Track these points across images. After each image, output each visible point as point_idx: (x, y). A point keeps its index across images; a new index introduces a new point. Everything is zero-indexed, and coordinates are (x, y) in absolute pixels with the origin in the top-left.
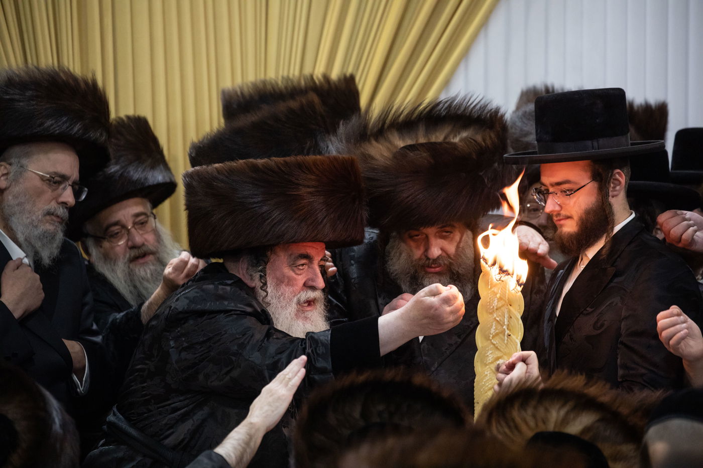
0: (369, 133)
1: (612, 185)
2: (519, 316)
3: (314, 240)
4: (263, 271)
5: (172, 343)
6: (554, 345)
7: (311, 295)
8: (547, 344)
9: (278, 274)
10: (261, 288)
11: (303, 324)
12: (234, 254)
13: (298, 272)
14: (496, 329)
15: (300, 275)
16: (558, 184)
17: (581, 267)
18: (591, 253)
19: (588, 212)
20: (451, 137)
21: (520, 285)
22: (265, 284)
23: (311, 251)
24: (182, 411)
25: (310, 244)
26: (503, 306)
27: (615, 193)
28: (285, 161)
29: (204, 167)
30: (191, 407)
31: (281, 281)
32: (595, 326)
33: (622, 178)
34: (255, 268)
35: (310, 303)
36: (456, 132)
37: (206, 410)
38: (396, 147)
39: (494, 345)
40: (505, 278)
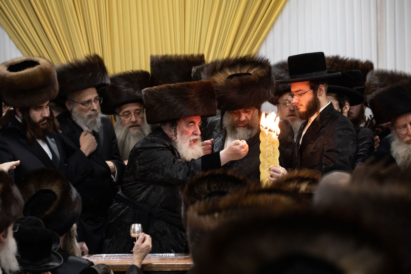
0: (217, 69)
1: (319, 91)
2: (277, 148)
3: (195, 115)
4: (175, 129)
5: (137, 162)
6: (299, 156)
7: (195, 137)
8: (296, 156)
9: (182, 129)
10: (175, 135)
11: (192, 150)
12: (164, 122)
13: (189, 128)
14: (268, 154)
15: (191, 129)
16: (297, 91)
17: (309, 124)
18: (313, 119)
19: (310, 103)
20: (250, 70)
21: (277, 135)
22: (176, 134)
23: (195, 120)
24: (142, 187)
25: (194, 117)
26: (270, 144)
27: (320, 94)
28: (182, 84)
29: (150, 88)
30: (145, 186)
31: (183, 133)
32: (314, 148)
33: (323, 87)
34: (172, 128)
35: (195, 141)
36: (252, 68)
37: (152, 186)
38: (228, 75)
39: (268, 160)
40: (271, 133)
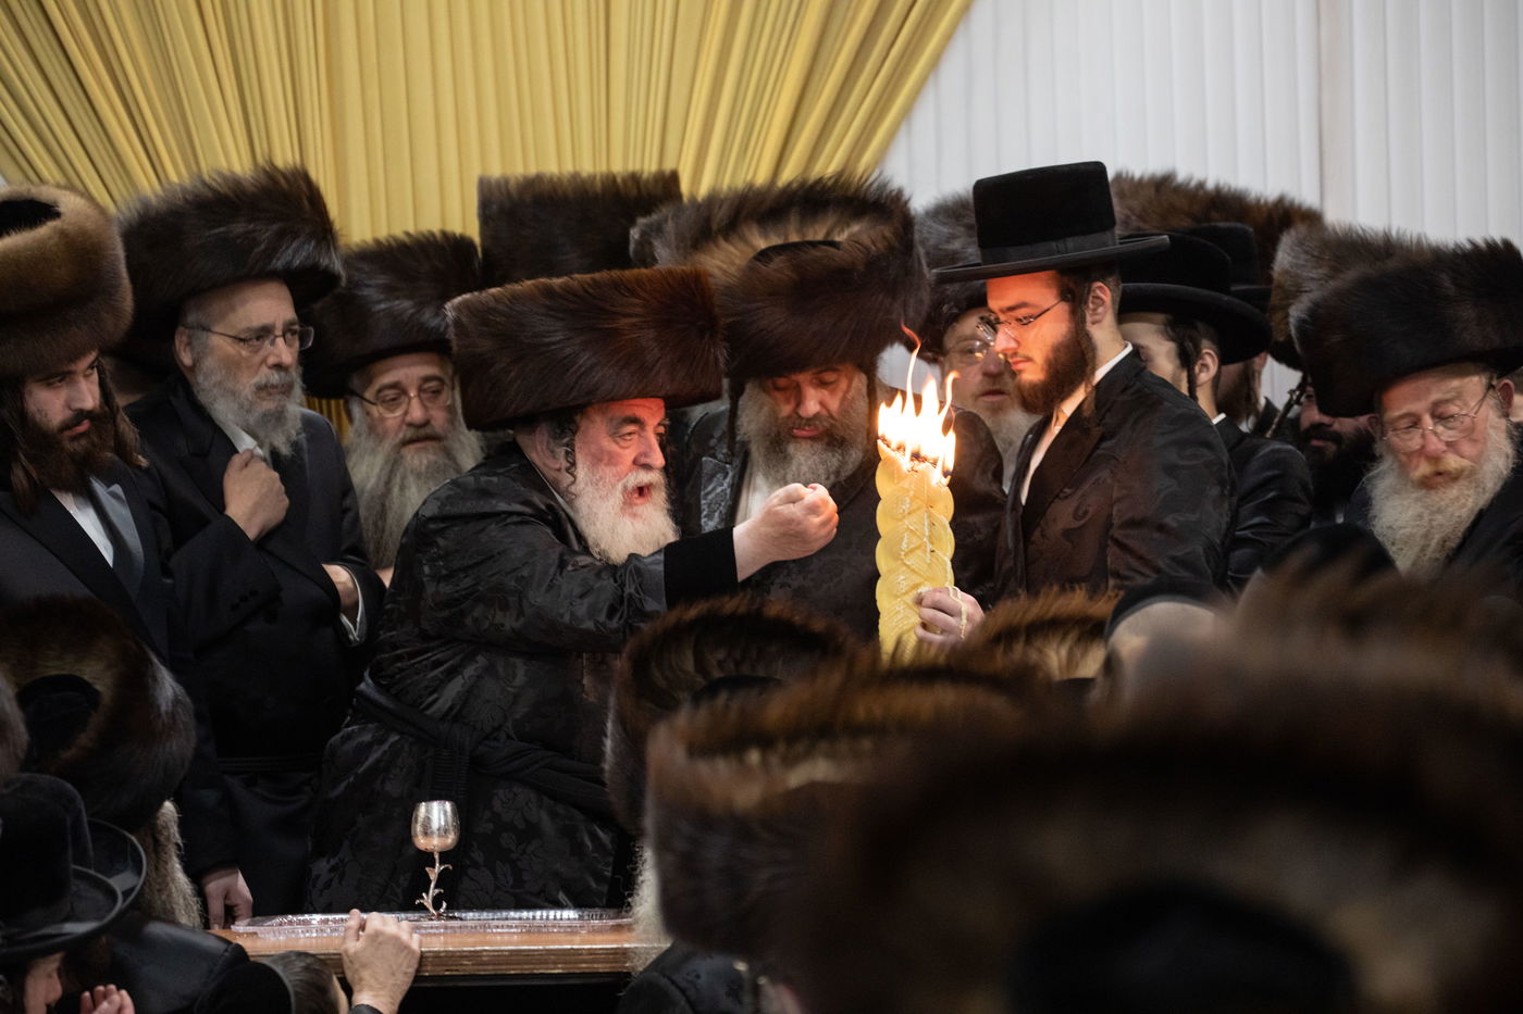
0: (715, 227)
1: (1091, 306)
2: (946, 522)
3: (643, 395)
4: (571, 445)
5: (426, 569)
6: (1021, 546)
7: (645, 477)
8: (1011, 544)
9: (593, 448)
10: (568, 470)
11: (632, 524)
12: (529, 421)
13: (624, 444)
15: (627, 448)
16: (1011, 309)
17: (1056, 429)
18: (1068, 408)
19: (1057, 349)
20: (836, 232)
21: (945, 475)
22: (573, 464)
23: (641, 413)
24: (448, 664)
25: (639, 401)
27: (1097, 317)
28: (593, 279)
29: (476, 293)
30: (458, 658)
31: (600, 459)
32: (1076, 516)
33: (1104, 293)
34: (557, 441)
35: (643, 491)
36: (844, 224)
37: (481, 660)
38: (753, 247)
